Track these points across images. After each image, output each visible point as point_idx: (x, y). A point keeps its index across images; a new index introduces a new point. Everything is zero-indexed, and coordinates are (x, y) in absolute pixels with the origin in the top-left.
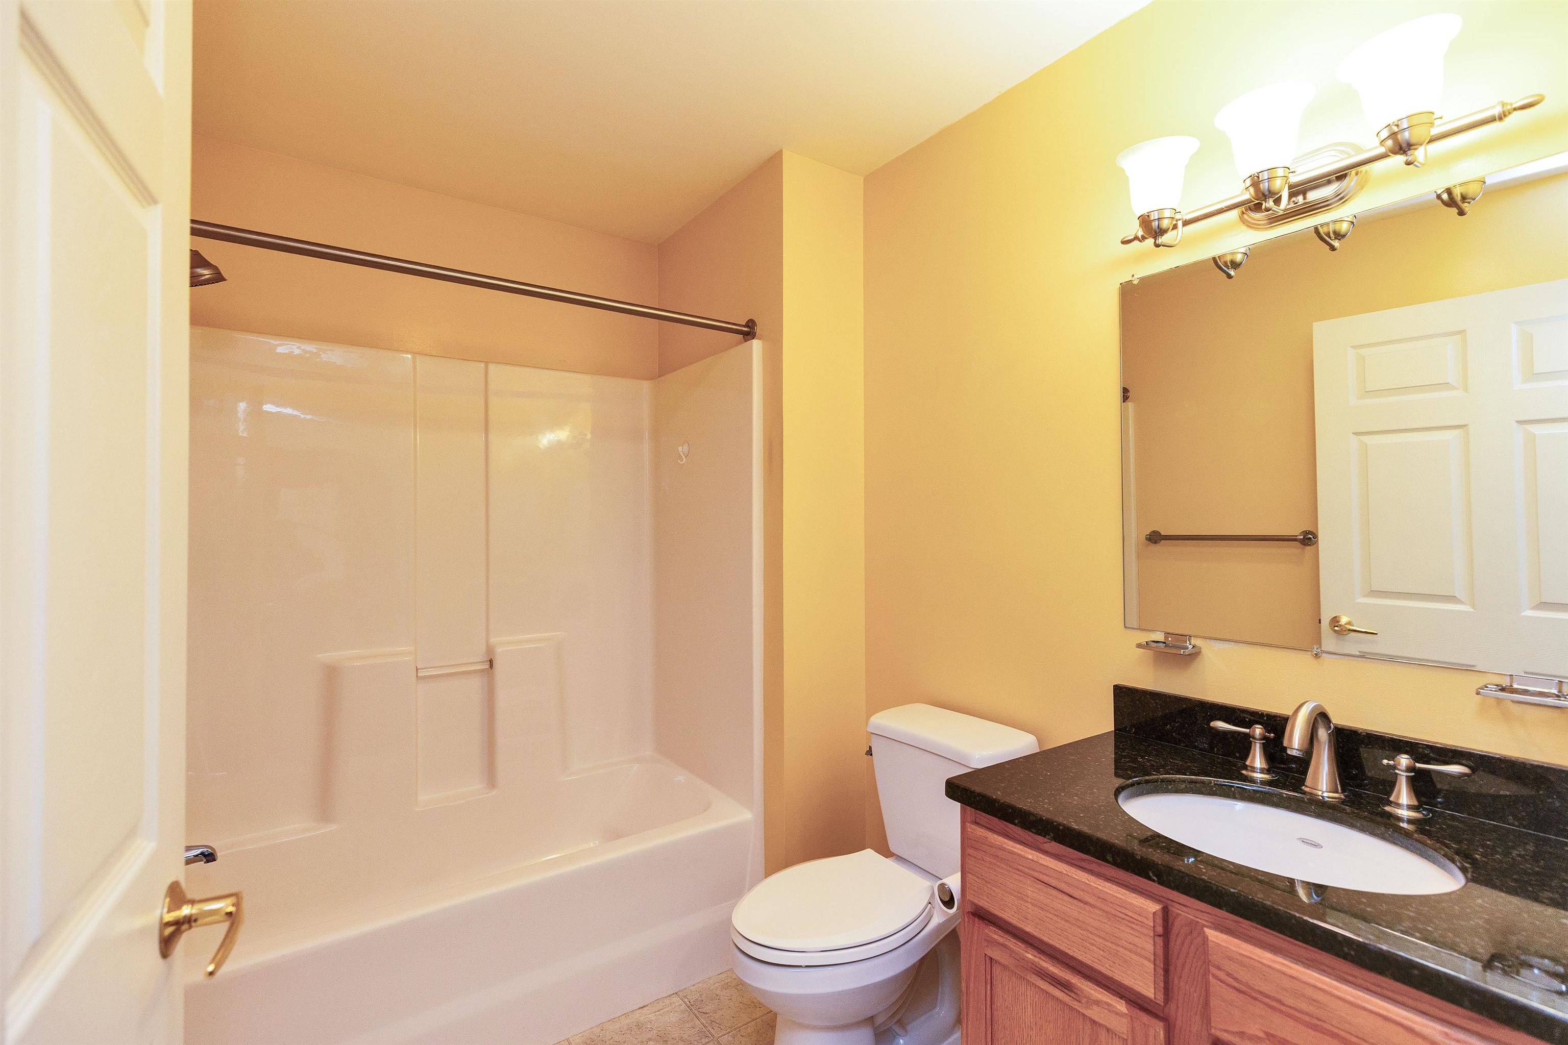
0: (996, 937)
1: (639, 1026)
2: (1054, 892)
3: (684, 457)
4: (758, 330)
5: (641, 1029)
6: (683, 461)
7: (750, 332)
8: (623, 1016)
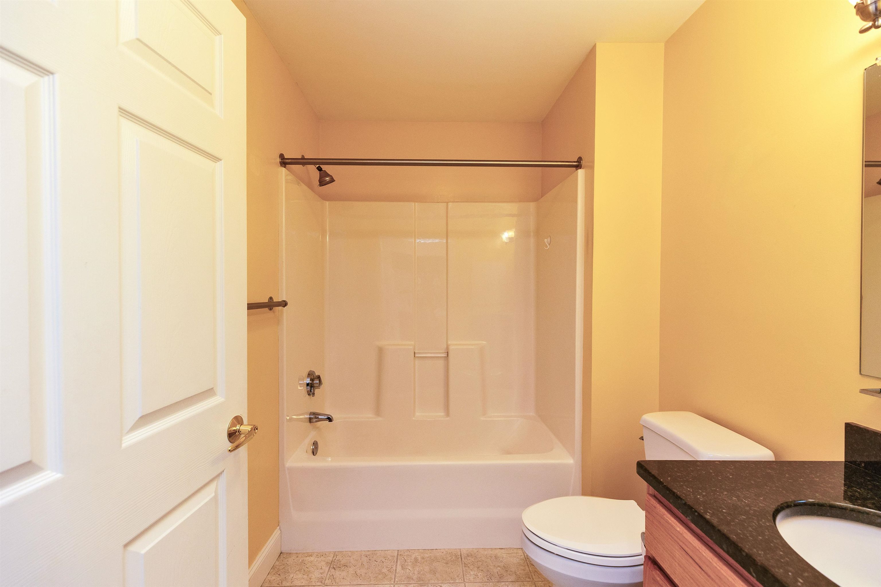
0: (658, 579)
1: (496, 557)
2: (691, 560)
3: (548, 245)
4: (583, 163)
5: (496, 559)
6: (547, 247)
7: (579, 165)
8: (490, 549)
